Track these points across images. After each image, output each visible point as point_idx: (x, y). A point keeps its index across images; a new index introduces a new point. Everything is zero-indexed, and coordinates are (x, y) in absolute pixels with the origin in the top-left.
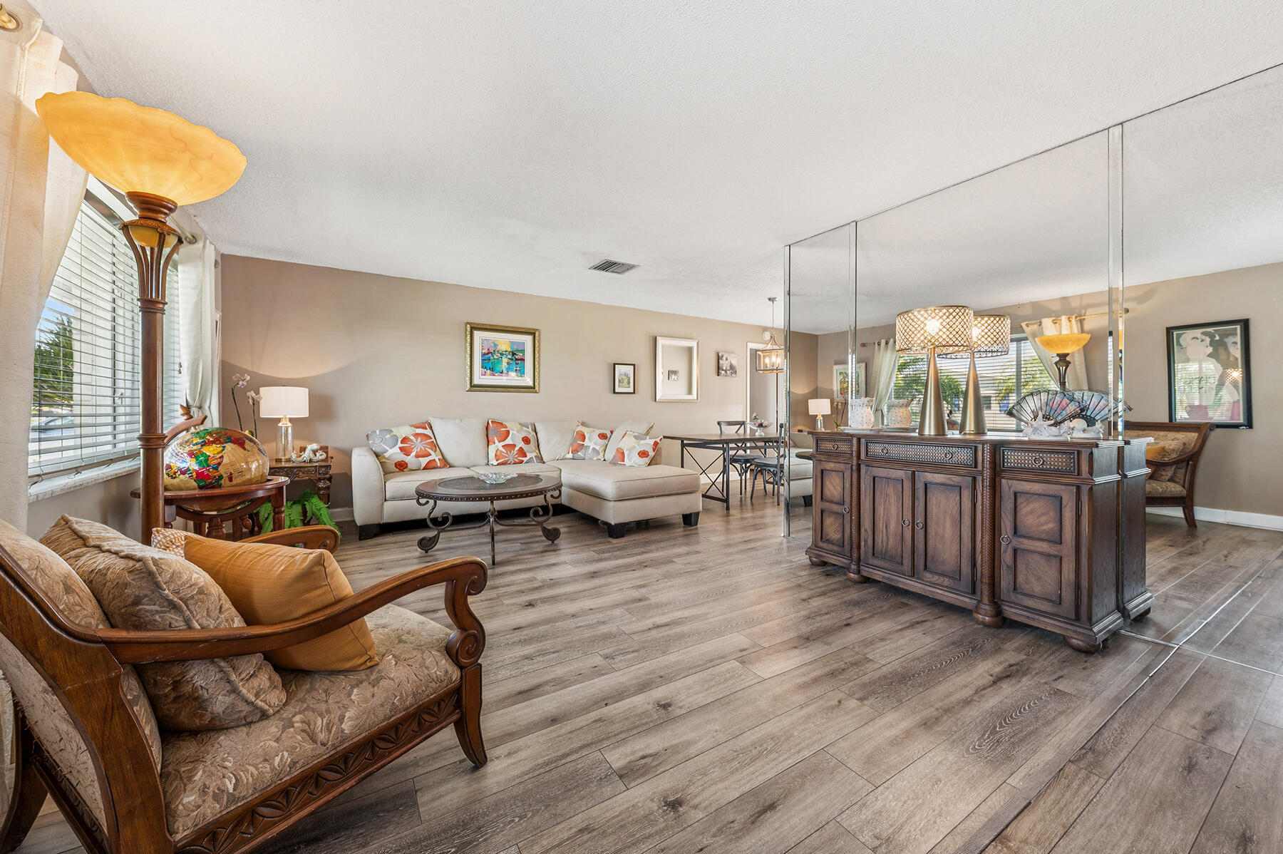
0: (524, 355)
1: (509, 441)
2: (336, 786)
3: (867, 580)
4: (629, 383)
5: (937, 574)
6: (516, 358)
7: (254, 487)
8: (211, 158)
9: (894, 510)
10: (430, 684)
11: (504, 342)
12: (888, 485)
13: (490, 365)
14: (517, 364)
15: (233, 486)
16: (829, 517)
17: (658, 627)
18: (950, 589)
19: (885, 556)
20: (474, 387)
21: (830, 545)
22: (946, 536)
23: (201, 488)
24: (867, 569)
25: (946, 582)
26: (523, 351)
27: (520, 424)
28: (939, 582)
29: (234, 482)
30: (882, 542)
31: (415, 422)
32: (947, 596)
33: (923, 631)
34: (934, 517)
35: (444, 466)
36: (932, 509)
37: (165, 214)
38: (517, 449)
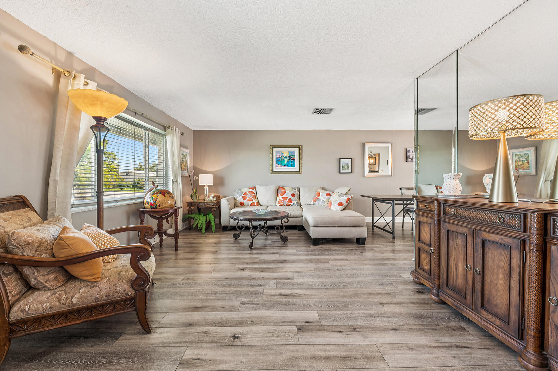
0: (295, 157)
1: (285, 195)
2: (73, 321)
3: (443, 303)
4: (348, 168)
5: (492, 314)
6: (291, 159)
7: (168, 209)
8: (107, 101)
9: (461, 257)
10: (115, 294)
11: (286, 152)
12: (457, 238)
13: (280, 162)
14: (292, 161)
15: (160, 208)
16: (423, 253)
17: (282, 295)
18: (501, 329)
19: (454, 289)
20: (273, 172)
21: (423, 272)
22: (499, 285)
23: (151, 208)
24: (443, 295)
25: (498, 322)
26: (294, 156)
27: (292, 188)
28: (492, 320)
29: (160, 207)
30: (453, 279)
31: (250, 187)
32: (498, 334)
33: (454, 354)
34: (490, 268)
35: (258, 205)
36: (489, 261)
37: (102, 121)
38: (288, 199)
